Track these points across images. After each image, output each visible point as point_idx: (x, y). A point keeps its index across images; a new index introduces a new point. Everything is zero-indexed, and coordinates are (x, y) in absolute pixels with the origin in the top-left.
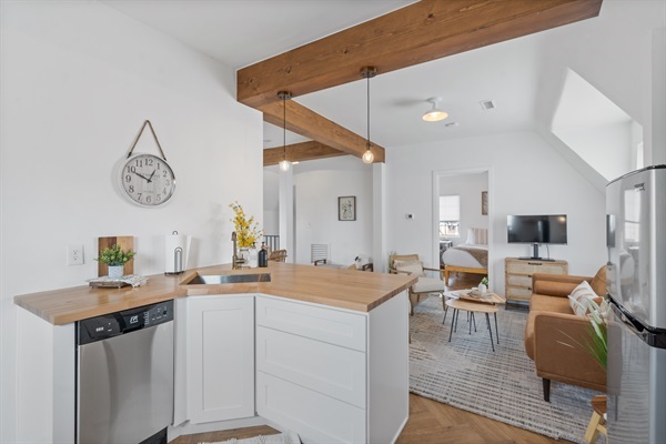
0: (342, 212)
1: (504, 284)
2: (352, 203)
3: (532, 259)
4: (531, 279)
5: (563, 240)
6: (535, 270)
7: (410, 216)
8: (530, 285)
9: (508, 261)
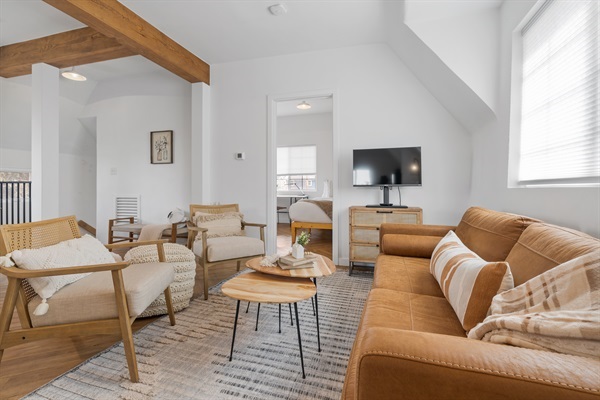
0: (155, 152)
1: (348, 241)
2: (169, 140)
3: (382, 205)
4: (378, 233)
5: (416, 180)
6: (385, 220)
7: (240, 156)
8: (377, 240)
9: (353, 210)
